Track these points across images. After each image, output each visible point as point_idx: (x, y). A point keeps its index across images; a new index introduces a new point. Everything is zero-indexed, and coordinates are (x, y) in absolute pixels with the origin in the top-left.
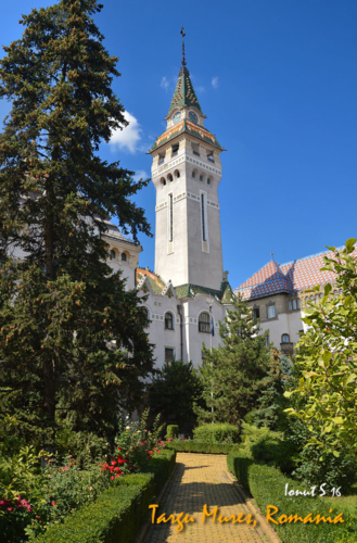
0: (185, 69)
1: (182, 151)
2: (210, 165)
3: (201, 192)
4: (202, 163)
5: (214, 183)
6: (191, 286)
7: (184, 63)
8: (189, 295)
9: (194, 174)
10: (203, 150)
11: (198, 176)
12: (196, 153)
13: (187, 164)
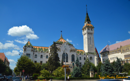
0: (87, 13)
1: (86, 30)
2: (91, 31)
3: (90, 36)
4: (90, 31)
5: (93, 34)
6: (88, 53)
7: (87, 12)
8: (88, 54)
9: (89, 33)
10: (90, 29)
11: (89, 34)
12: (89, 30)
13: (87, 32)
